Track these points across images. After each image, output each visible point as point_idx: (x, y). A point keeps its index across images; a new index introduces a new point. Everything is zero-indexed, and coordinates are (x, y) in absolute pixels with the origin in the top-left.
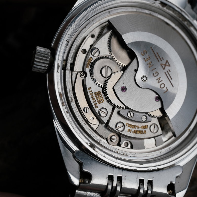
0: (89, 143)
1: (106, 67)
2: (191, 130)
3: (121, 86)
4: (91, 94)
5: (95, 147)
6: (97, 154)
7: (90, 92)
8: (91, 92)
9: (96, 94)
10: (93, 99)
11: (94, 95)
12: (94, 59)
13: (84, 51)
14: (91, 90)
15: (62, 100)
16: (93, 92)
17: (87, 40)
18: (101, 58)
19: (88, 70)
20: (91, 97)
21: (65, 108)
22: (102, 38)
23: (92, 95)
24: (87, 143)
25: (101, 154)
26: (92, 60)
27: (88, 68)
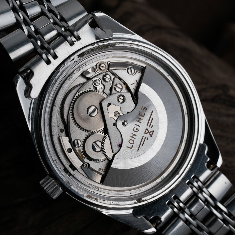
1: (94, 143)
3: (116, 146)
4: (104, 172)
7: (102, 171)
12: (81, 148)
13: (70, 150)
14: (101, 169)
15: (93, 198)
16: (104, 168)
17: (63, 141)
18: (84, 142)
19: (86, 160)
21: (100, 200)
24: (135, 202)
25: (149, 198)
26: (81, 151)
27: (85, 158)
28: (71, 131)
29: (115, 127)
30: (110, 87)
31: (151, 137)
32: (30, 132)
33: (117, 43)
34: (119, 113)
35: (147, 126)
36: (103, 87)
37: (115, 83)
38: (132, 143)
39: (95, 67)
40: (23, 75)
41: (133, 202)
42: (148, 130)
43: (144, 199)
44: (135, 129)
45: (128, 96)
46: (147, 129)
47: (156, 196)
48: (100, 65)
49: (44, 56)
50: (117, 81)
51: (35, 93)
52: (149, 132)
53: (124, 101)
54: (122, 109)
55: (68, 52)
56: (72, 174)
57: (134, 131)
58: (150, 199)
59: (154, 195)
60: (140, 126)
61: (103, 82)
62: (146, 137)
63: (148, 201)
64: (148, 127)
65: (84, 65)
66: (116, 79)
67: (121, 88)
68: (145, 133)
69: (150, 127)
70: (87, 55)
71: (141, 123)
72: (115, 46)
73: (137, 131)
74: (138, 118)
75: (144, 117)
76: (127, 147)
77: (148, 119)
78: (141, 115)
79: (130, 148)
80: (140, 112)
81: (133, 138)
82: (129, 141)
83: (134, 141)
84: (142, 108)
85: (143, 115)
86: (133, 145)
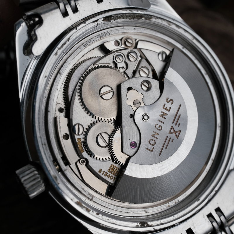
0: (139, 224)
1: (100, 135)
2: (220, 125)
3: (128, 144)
4: (105, 175)
5: (147, 223)
6: (154, 228)
7: (103, 174)
8: (105, 173)
9: (110, 171)
10: (111, 179)
11: (109, 173)
12: (82, 137)
13: (66, 137)
14: (102, 171)
15: (84, 207)
16: (106, 171)
17: (60, 123)
18: (88, 130)
19: (85, 154)
20: (108, 178)
21: (93, 212)
22: (74, 109)
23: (108, 175)
24: (137, 226)
25: (156, 224)
26: (81, 141)
27: (84, 151)
28: (73, 110)
29: (132, 119)
30: (134, 70)
31: (177, 138)
32: (19, 99)
33: (154, 16)
34: (140, 102)
35: (173, 123)
36: (125, 67)
37: (141, 65)
39: (119, 41)
40: (29, 23)
41: (135, 224)
42: (174, 129)
43: (150, 223)
44: (157, 126)
45: (155, 84)
46: (172, 128)
47: (166, 223)
48: (126, 39)
49: (62, 5)
50: (144, 63)
51: (38, 49)
52: (175, 132)
53: (149, 89)
54: (144, 99)
55: (93, 9)
56: (63, 169)
57: (156, 128)
58: (158, 225)
59: (163, 221)
60: (164, 123)
61: (127, 61)
62: (170, 138)
63: (155, 227)
64: (174, 125)
65: (107, 34)
66: (144, 61)
67: (148, 73)
68: (170, 133)
69: (176, 125)
70: (114, 20)
71: (165, 118)
72: (151, 20)
73: (160, 128)
74: (162, 112)
75: (169, 111)
76: (147, 149)
77: (175, 115)
78: (166, 109)
79: (150, 150)
80: (165, 104)
81: (155, 137)
82: (149, 141)
83: (155, 142)
84: (168, 100)
85: (168, 109)
86: (154, 148)
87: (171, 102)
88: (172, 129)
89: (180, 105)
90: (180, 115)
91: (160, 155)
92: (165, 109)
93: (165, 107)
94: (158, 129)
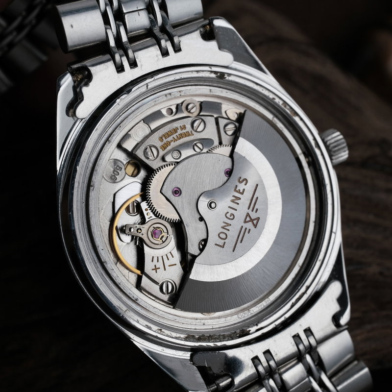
31: (255, 228)
35: (248, 209)
38: (224, 237)
42: (250, 217)
44: (228, 215)
46: (248, 215)
52: (252, 220)
57: (227, 217)
60: (236, 210)
62: (246, 228)
64: (250, 211)
68: (245, 222)
69: (252, 211)
71: (238, 204)
73: (232, 217)
74: (234, 196)
75: (243, 194)
76: (216, 244)
77: (250, 198)
78: (239, 192)
79: (220, 246)
80: (237, 186)
81: (226, 229)
82: (219, 235)
83: (226, 235)
84: (241, 180)
85: (241, 191)
86: (225, 242)
87: (245, 182)
88: (248, 217)
89: (257, 185)
90: (257, 198)
91: (233, 251)
92: (237, 191)
93: (237, 189)
94: (229, 219)
